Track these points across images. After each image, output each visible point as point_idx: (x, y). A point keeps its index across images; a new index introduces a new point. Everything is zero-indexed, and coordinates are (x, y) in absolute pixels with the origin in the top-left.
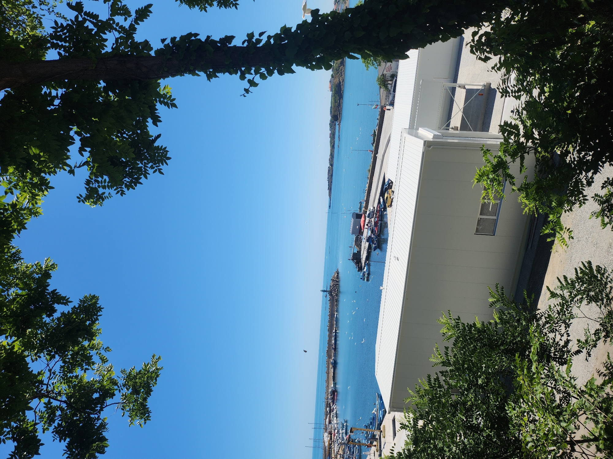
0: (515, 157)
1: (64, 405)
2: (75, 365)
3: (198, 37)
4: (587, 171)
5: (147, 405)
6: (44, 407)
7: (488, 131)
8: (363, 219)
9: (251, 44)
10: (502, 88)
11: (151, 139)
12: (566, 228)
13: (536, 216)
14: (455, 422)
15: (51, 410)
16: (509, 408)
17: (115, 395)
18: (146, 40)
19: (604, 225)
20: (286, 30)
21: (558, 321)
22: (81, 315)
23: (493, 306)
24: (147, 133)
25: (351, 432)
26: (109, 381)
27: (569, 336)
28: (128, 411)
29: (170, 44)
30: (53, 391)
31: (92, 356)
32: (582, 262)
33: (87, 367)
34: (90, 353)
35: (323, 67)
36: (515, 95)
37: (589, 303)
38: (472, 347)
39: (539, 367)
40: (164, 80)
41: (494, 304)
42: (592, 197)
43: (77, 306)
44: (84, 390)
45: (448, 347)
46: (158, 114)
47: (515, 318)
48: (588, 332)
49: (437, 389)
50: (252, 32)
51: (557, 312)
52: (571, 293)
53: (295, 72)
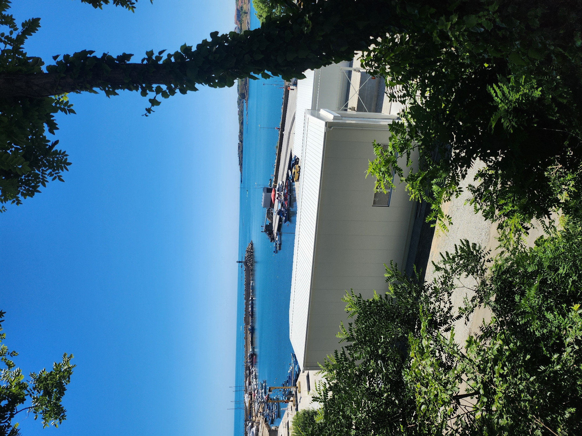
0: (403, 153)
3: (94, 54)
4: (462, 167)
7: (380, 111)
8: (273, 193)
9: (151, 61)
11: (48, 143)
12: (446, 216)
13: (421, 202)
17: (25, 400)
19: (477, 210)
20: (186, 49)
23: (389, 281)
24: (43, 139)
25: (270, 391)
26: (17, 387)
27: (451, 304)
28: (41, 414)
29: (63, 61)
32: (461, 240)
35: (226, 85)
36: (401, 100)
37: (468, 276)
38: (372, 321)
41: (390, 279)
42: (467, 187)
45: (352, 323)
46: (55, 121)
47: (406, 290)
48: (466, 300)
49: (343, 362)
50: (151, 50)
51: (441, 283)
52: (452, 267)
53: (198, 90)
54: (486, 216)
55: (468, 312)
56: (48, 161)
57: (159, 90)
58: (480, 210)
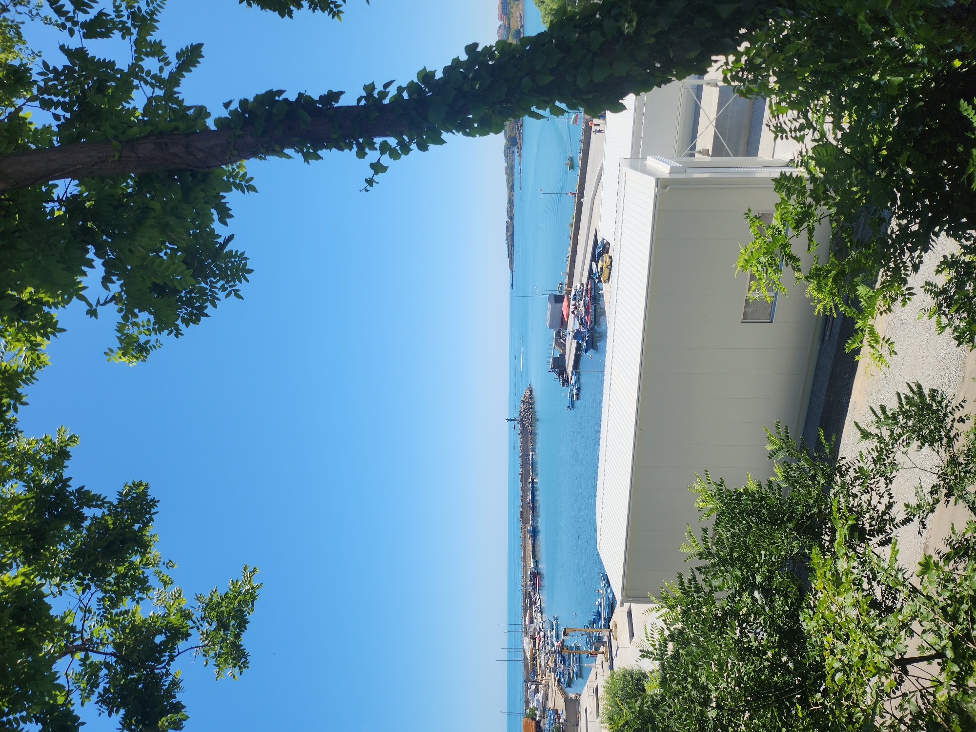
0: (801, 229)
1: (112, 660)
2: (124, 595)
3: (284, 96)
4: (912, 250)
5: (241, 645)
6: (80, 665)
7: (755, 154)
8: (565, 304)
9: (371, 100)
11: (218, 240)
12: (883, 339)
13: (835, 316)
14: (723, 644)
15: (91, 671)
16: (805, 618)
17: (190, 635)
19: (942, 328)
20: (426, 76)
22: (125, 516)
23: (773, 456)
24: (212, 233)
25: (566, 634)
26: (179, 615)
27: (891, 497)
28: (213, 657)
29: (239, 109)
30: (90, 640)
31: (147, 577)
32: (907, 383)
33: (141, 595)
34: (143, 573)
36: (796, 136)
37: (921, 448)
41: (775, 454)
42: (922, 287)
43: (116, 504)
44: (141, 633)
45: (707, 529)
46: (227, 205)
47: (807, 473)
48: (920, 490)
49: (693, 594)
50: (371, 82)
51: (872, 461)
52: (892, 432)
53: (445, 142)
54: (960, 340)
55: (923, 512)
56: (219, 268)
57: (385, 148)
58: (948, 328)
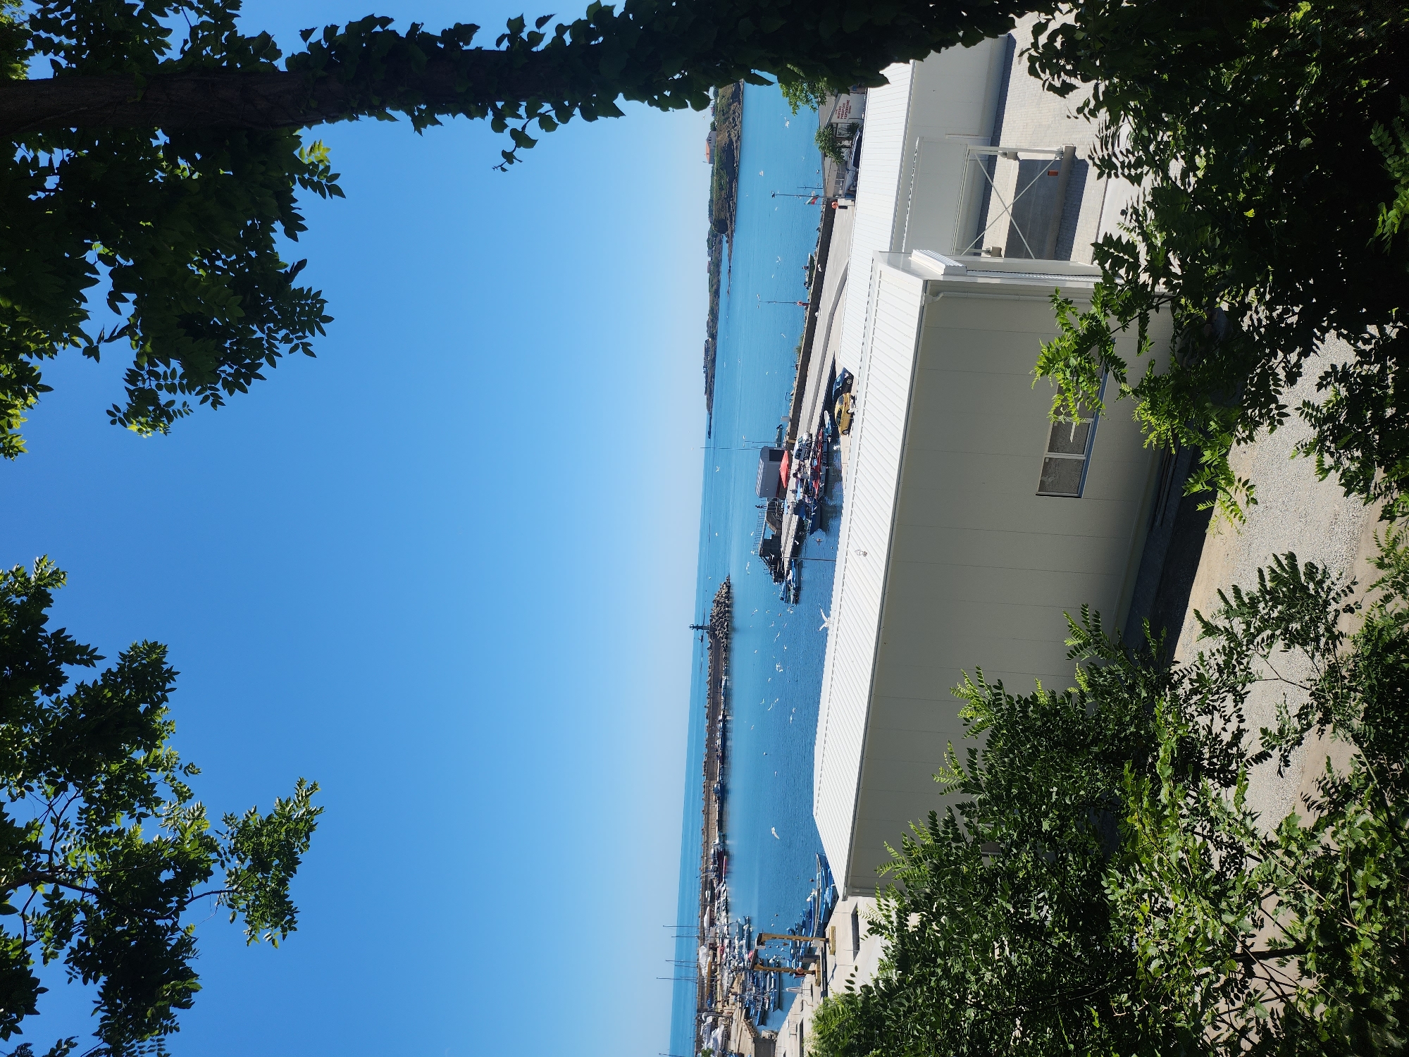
0: (1128, 318)
1: (92, 900)
2: (116, 806)
3: (390, 27)
4: (1288, 350)
5: (287, 896)
6: (45, 905)
7: (1067, 257)
8: (784, 461)
9: (517, 44)
10: (1101, 157)
11: (283, 271)
12: (1240, 480)
13: (1174, 452)
14: (990, 915)
15: (61, 914)
16: (1110, 883)
17: (211, 873)
18: (264, 32)
19: (1323, 471)
20: (600, 13)
21: (1219, 688)
22: (124, 690)
23: (1075, 655)
24: (274, 258)
25: (760, 942)
26: (198, 842)
27: (1242, 721)
29: (323, 42)
30: (64, 867)
31: (154, 785)
32: (1274, 555)
33: (143, 810)
34: (149, 778)
35: (689, 103)
36: (1130, 174)
37: (1289, 648)
38: (1029, 748)
39: (1176, 792)
40: (310, 129)
41: (1079, 652)
43: (115, 669)
44: (139, 862)
45: (976, 750)
46: (298, 212)
47: (1123, 682)
48: (1284, 712)
49: (950, 843)
50: (519, 16)
51: (1216, 668)
52: (1248, 624)
53: (623, 114)
54: (1350, 483)
56: (282, 311)
57: (533, 112)
58: (1333, 471)
